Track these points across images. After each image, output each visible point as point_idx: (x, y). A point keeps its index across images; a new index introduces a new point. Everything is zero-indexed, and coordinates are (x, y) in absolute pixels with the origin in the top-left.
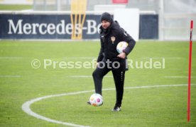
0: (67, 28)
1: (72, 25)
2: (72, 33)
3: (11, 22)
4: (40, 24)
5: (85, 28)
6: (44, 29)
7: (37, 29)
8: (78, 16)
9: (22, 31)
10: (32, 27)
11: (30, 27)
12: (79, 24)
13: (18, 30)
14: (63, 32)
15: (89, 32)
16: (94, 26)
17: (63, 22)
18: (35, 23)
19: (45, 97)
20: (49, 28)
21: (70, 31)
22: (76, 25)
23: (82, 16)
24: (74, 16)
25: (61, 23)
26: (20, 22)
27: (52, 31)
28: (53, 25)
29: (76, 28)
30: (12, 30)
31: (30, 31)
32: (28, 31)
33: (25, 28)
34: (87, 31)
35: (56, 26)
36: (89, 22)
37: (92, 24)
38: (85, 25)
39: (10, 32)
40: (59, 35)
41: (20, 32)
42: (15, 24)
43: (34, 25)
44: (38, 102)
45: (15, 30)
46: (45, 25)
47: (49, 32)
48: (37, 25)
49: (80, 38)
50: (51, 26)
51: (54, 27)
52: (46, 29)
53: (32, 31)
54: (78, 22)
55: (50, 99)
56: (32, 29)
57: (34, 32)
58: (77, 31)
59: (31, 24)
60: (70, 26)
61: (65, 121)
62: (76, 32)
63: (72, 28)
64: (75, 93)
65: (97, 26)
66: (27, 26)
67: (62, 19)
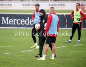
6: (19, 22)
7: (16, 22)
9: (9, 23)
17: (28, 18)
35: (25, 20)
39: (3, 24)
41: (8, 24)
42: (5, 19)
43: (14, 20)
45: (5, 22)
46: (20, 20)
47: (22, 24)
48: (16, 20)
50: (23, 21)
56: (13, 22)
60: (32, 21)
66: (11, 20)
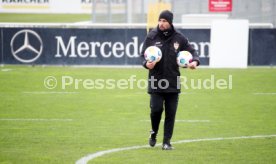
3: (60, 39)
4: (101, 43)
6: (107, 49)
7: (98, 49)
9: (76, 52)
10: (90, 46)
11: (87, 48)
13: (69, 52)
14: (136, 55)
17: (136, 38)
20: (115, 49)
25: (133, 41)
26: (72, 39)
27: (119, 52)
28: (121, 44)
30: (61, 52)
31: (88, 53)
32: (84, 52)
33: (79, 49)
35: (125, 46)
39: (58, 55)
40: (129, 58)
41: (73, 55)
42: (66, 42)
43: (93, 44)
45: (65, 52)
46: (110, 44)
47: (116, 55)
48: (98, 44)
50: (118, 46)
51: (122, 48)
52: (111, 50)
53: (90, 54)
56: (90, 50)
57: (93, 55)
59: (89, 43)
66: (83, 46)
67: (135, 35)
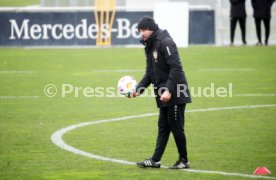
0: (91, 30)
1: (97, 26)
2: (97, 37)
3: (14, 23)
4: (53, 25)
5: (115, 30)
6: (59, 31)
7: (49, 32)
8: (105, 14)
9: (29, 35)
10: (42, 29)
11: (39, 30)
12: (107, 25)
13: (23, 34)
14: (85, 36)
15: (120, 36)
16: (127, 27)
17: (84, 21)
18: (47, 23)
19: (80, 125)
20: (65, 31)
21: (94, 34)
22: (102, 26)
23: (111, 13)
24: (99, 13)
25: (81, 23)
26: (25, 22)
27: (69, 34)
28: (71, 27)
29: (103, 30)
30: (15, 34)
31: (40, 35)
32: (36, 34)
33: (32, 31)
34: (117, 33)
35: (75, 27)
36: (120, 21)
37: (124, 24)
38: (115, 25)
39: (12, 37)
40: (79, 40)
41: (26, 37)
42: (20, 25)
43: (45, 27)
44: (72, 131)
45: (19, 34)
46: (60, 26)
47: (66, 36)
48: (50, 26)
49: (108, 44)
50: (69, 28)
51: (72, 29)
52: (61, 31)
53: (42, 35)
54: (104, 22)
55: (87, 127)
56: (42, 32)
57: (46, 37)
58: (104, 34)
59: (41, 24)
60: (94, 28)
61: (113, 157)
62: (102, 36)
63: (97, 30)
64: (119, 119)
65: (130, 27)
66: (36, 28)
67: (83, 18)
